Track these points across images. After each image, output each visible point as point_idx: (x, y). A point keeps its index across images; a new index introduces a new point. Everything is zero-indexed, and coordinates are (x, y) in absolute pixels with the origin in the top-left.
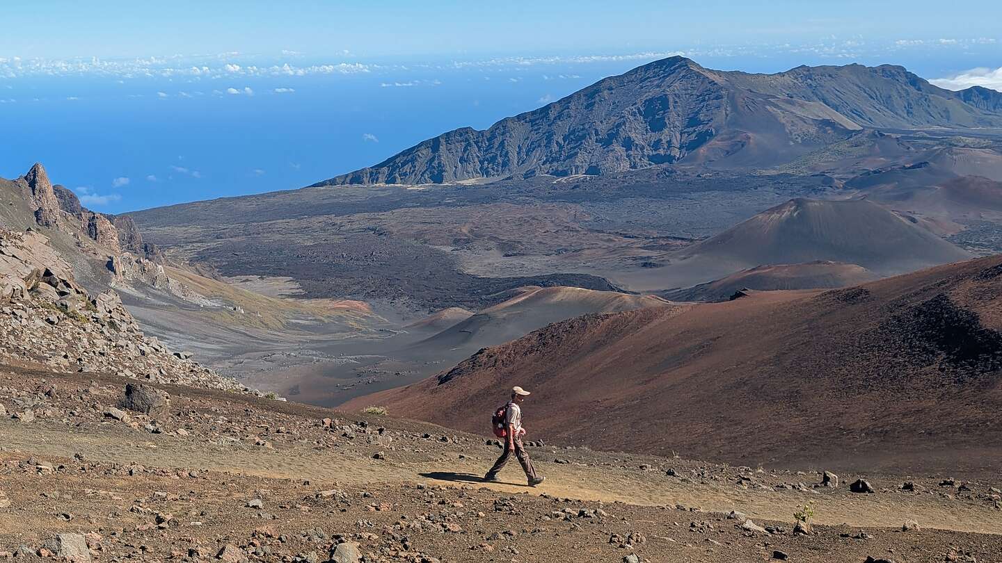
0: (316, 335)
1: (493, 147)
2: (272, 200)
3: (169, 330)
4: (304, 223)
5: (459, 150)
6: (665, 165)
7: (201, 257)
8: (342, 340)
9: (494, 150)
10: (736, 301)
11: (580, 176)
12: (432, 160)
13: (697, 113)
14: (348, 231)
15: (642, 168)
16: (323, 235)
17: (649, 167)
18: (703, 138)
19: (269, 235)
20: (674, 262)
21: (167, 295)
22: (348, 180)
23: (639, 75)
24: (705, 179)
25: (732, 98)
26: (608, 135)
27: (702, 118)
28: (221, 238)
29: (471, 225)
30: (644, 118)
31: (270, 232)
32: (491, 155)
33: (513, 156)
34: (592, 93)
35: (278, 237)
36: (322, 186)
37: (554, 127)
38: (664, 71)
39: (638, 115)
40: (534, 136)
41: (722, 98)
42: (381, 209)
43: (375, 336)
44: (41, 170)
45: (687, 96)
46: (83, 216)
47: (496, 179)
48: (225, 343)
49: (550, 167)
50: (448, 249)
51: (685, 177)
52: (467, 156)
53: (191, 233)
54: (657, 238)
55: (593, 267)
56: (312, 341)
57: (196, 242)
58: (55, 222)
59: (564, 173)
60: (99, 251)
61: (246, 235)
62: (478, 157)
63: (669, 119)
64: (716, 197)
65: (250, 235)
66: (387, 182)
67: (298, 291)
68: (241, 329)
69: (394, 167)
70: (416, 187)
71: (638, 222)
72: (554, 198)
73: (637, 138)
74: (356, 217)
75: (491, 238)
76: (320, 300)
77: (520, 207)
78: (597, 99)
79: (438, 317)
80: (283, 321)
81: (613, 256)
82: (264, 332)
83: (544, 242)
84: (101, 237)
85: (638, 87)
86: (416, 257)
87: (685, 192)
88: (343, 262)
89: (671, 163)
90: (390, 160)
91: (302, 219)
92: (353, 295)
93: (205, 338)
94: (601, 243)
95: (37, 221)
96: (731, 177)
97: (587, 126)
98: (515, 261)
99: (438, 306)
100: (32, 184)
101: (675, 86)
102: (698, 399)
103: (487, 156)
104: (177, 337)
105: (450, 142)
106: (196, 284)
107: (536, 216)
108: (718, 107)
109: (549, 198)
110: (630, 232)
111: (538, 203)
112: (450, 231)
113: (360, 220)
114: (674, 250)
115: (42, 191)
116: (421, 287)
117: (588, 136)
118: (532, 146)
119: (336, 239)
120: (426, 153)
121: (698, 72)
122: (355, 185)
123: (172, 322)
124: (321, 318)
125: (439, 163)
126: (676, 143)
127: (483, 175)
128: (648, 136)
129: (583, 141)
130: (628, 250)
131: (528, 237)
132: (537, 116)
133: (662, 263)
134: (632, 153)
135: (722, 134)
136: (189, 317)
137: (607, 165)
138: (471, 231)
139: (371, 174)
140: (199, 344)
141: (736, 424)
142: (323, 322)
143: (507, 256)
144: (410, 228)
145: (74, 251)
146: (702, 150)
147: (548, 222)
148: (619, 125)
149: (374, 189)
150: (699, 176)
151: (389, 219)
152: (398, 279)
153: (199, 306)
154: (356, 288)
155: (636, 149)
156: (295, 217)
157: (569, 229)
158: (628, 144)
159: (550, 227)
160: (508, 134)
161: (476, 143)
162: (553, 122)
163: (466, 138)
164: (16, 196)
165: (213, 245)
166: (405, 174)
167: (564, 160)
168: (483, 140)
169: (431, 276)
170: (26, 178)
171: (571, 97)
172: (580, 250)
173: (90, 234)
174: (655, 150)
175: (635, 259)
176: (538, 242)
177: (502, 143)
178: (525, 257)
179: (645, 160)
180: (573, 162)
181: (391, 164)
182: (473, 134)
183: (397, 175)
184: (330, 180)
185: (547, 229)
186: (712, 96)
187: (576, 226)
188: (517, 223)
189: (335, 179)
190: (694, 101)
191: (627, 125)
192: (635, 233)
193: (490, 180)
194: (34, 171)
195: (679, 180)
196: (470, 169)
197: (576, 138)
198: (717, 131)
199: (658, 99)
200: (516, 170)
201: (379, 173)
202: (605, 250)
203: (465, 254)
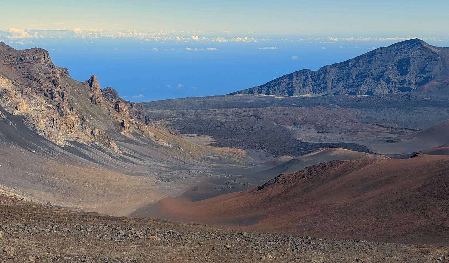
0: (216, 164)
1: (319, 79)
2: (211, 99)
3: (146, 156)
4: (223, 111)
5: (302, 80)
6: (406, 93)
7: (173, 124)
8: (228, 167)
9: (320, 81)
10: (413, 158)
11: (362, 95)
12: (289, 84)
13: (425, 67)
14: (243, 116)
15: (394, 93)
16: (231, 117)
17: (398, 93)
18: (427, 80)
19: (206, 116)
20: (403, 140)
21: (148, 140)
22: (247, 92)
23: (396, 47)
24: (426, 100)
25: (443, 61)
26: (378, 76)
27: (427, 70)
28: (184, 116)
29: (303, 116)
30: (397, 68)
31: (207, 114)
32: (318, 83)
33: (330, 84)
34: (371, 55)
35: (210, 117)
36: (234, 94)
37: (351, 71)
38: (409, 45)
39: (394, 67)
40: (341, 75)
41: (438, 60)
42: (261, 106)
43: (245, 166)
44: (95, 78)
45: (420, 58)
46: (113, 101)
47: (320, 95)
48: (171, 164)
49: (348, 90)
50: (290, 127)
51: (416, 99)
52: (306, 83)
53: (171, 113)
54: (397, 128)
55: (362, 141)
56: (213, 167)
57: (173, 117)
58: (99, 103)
59: (354, 94)
60: (118, 117)
61: (196, 115)
62: (312, 84)
63: (410, 69)
64: (431, 110)
65: (197, 115)
66: (266, 94)
67: (214, 143)
68: (180, 158)
69: (270, 87)
70: (279, 97)
71: (389, 120)
72: (348, 106)
73: (393, 78)
74: (248, 109)
75: (312, 123)
76: (223, 148)
77: (329, 109)
78: (374, 58)
79: (277, 160)
80: (202, 156)
81: (373, 136)
82: (191, 160)
83: (339, 127)
84: (121, 111)
85: (395, 53)
86: (274, 130)
87: (415, 106)
88: (238, 130)
89: (410, 91)
90: (268, 83)
91: (223, 109)
92: (240, 146)
93: (161, 161)
94: (368, 129)
95: (91, 102)
96: (440, 100)
97: (368, 71)
98: (323, 135)
99: (280, 154)
100: (91, 85)
101: (414, 53)
102: (377, 206)
103: (316, 84)
104: (148, 160)
105: (298, 76)
106: (164, 136)
107: (337, 114)
108: (436, 65)
109: (345, 106)
110: (384, 125)
111: (339, 107)
112: (292, 119)
113: (250, 111)
114: (404, 135)
115: (95, 88)
116: (273, 145)
117: (368, 76)
118: (339, 79)
119: (236, 119)
120: (286, 81)
121: (426, 47)
122: (250, 95)
123: (147, 152)
124: (221, 156)
125: (292, 86)
126: (413, 81)
127: (313, 92)
128: (399, 77)
129: (365, 78)
130: (381, 133)
131: (331, 123)
132: (343, 65)
133: (397, 141)
134: (390, 85)
135: (437, 79)
136: (156, 151)
137: (377, 91)
138: (303, 119)
139: (258, 89)
140: (158, 164)
141: (391, 221)
142: (221, 158)
143: (319, 132)
144: (273, 116)
145: (107, 116)
146: (426, 86)
147: (342, 117)
148: (384, 71)
149: (259, 97)
150: (423, 99)
151: (263, 112)
152: (262, 140)
153: (162, 146)
154: (242, 143)
155: (392, 84)
156: (219, 108)
157: (353, 121)
158: (388, 81)
159: (344, 120)
160: (327, 73)
161: (311, 77)
162: (351, 68)
163: (306, 74)
164: (83, 90)
165: (179, 119)
166: (275, 90)
167: (355, 87)
168: (315, 76)
169: (279, 140)
170: (88, 82)
171: (361, 56)
172: (356, 132)
173: (116, 109)
174: (402, 85)
175: (384, 138)
176: (335, 127)
177: (324, 78)
178: (328, 134)
179: (397, 90)
180: (359, 88)
181: (268, 85)
182: (310, 73)
183: (271, 91)
184: (238, 92)
185: (342, 120)
186: (433, 59)
187: (356, 120)
188: (327, 117)
189: (241, 91)
190: (423, 61)
191: (388, 72)
192: (387, 125)
193: (317, 95)
194: (92, 79)
195: (413, 100)
196: (307, 89)
197: (362, 77)
198: (434, 77)
199: (405, 59)
200: (330, 91)
201: (262, 89)
202: (370, 133)
203: (298, 130)
